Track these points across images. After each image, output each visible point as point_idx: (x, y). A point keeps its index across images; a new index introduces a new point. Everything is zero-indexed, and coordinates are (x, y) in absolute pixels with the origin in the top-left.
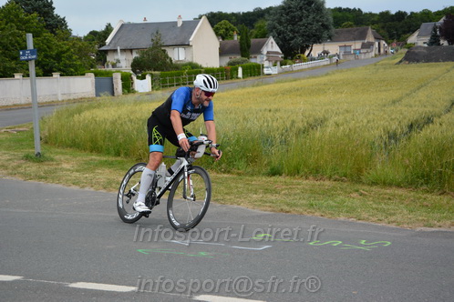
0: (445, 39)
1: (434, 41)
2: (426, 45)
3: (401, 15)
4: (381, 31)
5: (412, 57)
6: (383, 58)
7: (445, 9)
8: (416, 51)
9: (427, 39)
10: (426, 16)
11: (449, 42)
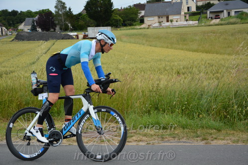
0: (39, 28)
1: (34, 29)
2: (29, 31)
3: (14, 13)
4: (3, 21)
5: (20, 37)
6: (4, 37)
7: (40, 11)
8: (22, 34)
9: (30, 27)
10: (29, 14)
11: (42, 29)
